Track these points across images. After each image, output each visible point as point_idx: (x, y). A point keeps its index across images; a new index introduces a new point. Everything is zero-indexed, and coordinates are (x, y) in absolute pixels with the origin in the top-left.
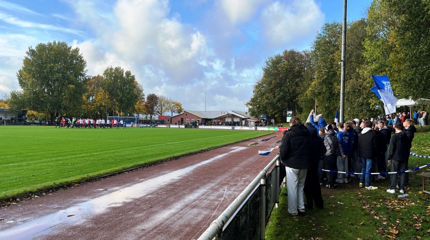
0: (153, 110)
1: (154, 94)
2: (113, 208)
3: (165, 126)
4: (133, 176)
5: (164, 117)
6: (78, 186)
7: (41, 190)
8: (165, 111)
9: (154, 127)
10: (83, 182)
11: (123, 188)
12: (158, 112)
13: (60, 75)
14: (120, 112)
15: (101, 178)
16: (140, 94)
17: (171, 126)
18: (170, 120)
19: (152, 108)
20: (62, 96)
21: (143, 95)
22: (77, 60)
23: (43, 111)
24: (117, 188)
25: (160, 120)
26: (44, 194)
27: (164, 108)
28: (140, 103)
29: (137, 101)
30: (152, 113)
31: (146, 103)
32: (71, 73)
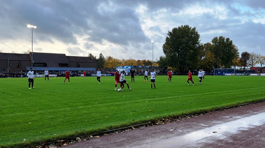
0: (246, 63)
1: (246, 52)
2: (242, 131)
3: (256, 75)
4: (247, 109)
5: (255, 68)
6: (211, 113)
7: (191, 114)
8: (255, 63)
9: (248, 75)
10: (213, 111)
11: (243, 117)
12: (250, 64)
13: (185, 44)
14: (222, 66)
15: (224, 109)
16: (236, 53)
17: (261, 74)
18: (260, 70)
19: (245, 62)
20: (186, 57)
21: (238, 53)
22: (195, 34)
23: (176, 67)
24: (239, 117)
25: (252, 70)
26: (193, 116)
27: (255, 62)
28: (236, 59)
29: (234, 58)
30: (245, 65)
31: (241, 59)
32: (191, 43)
